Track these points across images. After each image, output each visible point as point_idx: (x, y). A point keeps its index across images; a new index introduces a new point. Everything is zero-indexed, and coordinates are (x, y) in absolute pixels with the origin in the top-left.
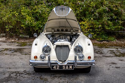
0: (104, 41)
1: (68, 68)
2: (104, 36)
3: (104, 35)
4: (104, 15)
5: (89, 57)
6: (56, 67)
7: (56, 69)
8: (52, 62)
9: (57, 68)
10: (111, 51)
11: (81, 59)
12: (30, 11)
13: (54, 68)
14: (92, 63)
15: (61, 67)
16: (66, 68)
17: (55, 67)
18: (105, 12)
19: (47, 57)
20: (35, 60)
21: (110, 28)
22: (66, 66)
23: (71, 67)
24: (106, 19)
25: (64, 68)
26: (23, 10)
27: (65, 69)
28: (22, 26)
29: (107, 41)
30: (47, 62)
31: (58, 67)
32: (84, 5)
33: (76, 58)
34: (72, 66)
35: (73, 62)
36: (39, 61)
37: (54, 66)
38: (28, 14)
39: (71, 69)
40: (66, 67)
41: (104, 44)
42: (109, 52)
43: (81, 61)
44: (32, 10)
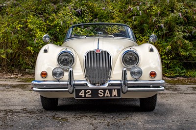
0: (178, 76)
1: (109, 95)
2: (179, 69)
3: (179, 67)
4: (176, 29)
5: (153, 74)
6: (85, 93)
7: (85, 96)
8: (76, 83)
9: (87, 96)
10: (193, 87)
11: (137, 77)
12: (44, 23)
13: (80, 94)
14: (158, 85)
15: (95, 92)
16: (106, 95)
17: (82, 94)
18: (177, 24)
19: (66, 74)
20: (43, 80)
21: (188, 53)
22: (105, 90)
23: (115, 93)
24: (181, 36)
25: (101, 95)
26: (30, 20)
27: (104, 96)
28: (29, 48)
29: (184, 78)
30: (66, 83)
31: (89, 92)
32: (140, 12)
33: (124, 74)
34: (119, 91)
35: (120, 82)
36: (50, 80)
37: (81, 90)
38: (41, 29)
39: (115, 96)
40: (104, 93)
41: (179, 80)
42: (191, 89)
43: (136, 80)
44: (48, 22)
